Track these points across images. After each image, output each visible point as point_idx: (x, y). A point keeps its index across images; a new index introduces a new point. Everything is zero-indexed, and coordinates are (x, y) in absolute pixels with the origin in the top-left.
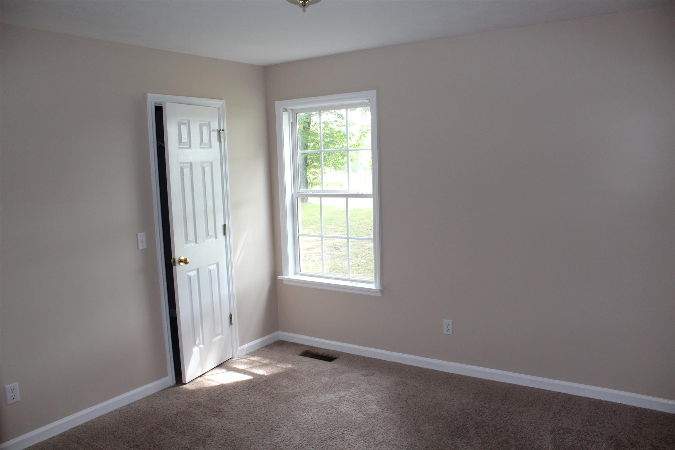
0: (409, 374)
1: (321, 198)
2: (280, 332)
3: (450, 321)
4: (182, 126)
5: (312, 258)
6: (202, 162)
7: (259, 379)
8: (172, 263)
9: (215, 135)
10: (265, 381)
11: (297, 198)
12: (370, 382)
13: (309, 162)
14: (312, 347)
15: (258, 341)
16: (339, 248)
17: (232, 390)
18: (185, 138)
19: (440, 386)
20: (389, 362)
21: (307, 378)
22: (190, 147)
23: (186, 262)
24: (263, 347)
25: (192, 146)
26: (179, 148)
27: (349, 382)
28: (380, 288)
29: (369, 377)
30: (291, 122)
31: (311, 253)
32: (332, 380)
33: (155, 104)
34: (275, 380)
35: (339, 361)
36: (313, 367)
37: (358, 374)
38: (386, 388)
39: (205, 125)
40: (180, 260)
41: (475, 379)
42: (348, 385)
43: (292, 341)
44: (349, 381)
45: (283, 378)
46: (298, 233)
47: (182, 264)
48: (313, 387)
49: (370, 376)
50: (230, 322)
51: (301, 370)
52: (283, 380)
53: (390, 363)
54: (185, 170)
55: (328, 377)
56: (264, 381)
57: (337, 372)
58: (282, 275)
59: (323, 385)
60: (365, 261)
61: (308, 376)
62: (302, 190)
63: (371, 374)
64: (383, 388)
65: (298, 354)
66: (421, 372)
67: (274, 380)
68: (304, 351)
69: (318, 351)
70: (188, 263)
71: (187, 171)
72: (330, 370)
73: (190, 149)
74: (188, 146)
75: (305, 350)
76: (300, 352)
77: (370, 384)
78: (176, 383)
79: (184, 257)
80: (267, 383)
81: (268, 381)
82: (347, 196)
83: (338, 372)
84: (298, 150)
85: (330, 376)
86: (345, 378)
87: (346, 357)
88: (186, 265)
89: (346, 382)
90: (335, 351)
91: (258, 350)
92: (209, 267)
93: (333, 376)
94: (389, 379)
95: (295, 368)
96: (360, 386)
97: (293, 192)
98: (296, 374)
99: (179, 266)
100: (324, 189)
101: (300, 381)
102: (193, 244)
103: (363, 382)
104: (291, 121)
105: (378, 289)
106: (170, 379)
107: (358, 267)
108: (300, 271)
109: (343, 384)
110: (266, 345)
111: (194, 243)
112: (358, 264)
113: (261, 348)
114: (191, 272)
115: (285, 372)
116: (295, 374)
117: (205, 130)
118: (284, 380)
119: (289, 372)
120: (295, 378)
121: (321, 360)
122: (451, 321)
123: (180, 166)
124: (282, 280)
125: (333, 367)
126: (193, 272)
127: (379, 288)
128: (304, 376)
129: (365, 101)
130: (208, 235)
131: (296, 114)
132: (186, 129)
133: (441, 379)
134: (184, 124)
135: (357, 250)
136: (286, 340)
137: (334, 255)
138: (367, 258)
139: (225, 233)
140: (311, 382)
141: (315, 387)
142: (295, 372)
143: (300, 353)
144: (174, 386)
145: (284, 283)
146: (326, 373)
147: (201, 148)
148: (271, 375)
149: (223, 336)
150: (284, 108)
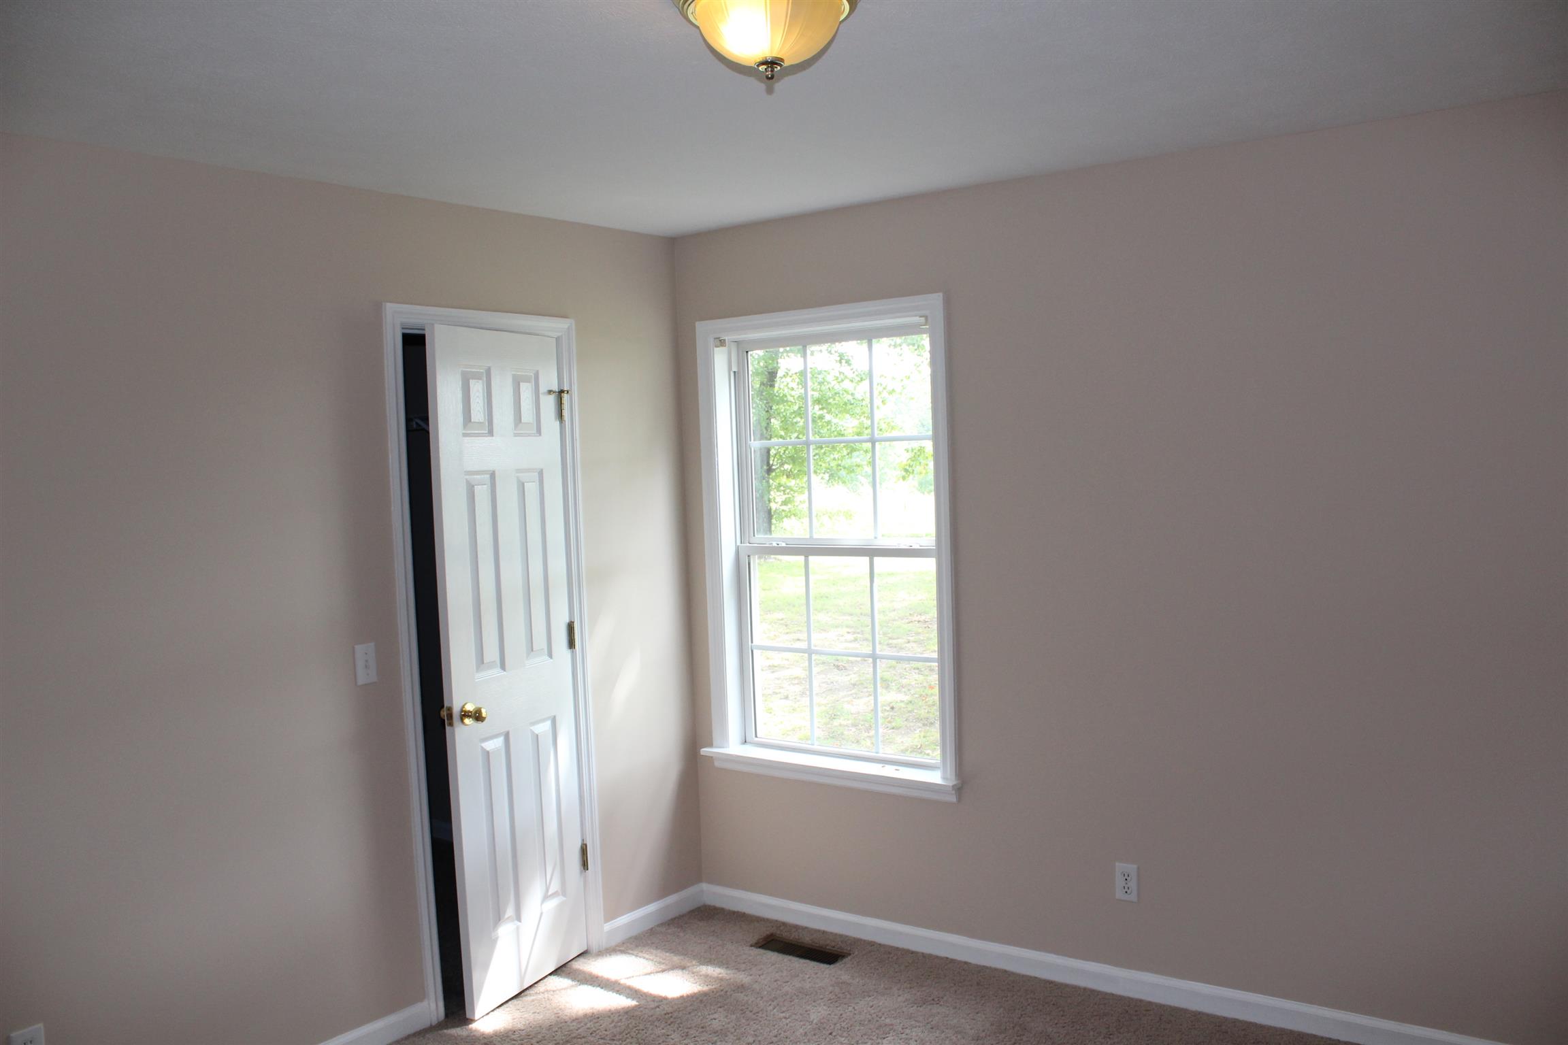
0: (1030, 1000)
1: (807, 557)
2: (705, 886)
3: (1131, 868)
4: (472, 382)
5: (781, 690)
6: (518, 471)
7: (652, 1009)
8: (444, 720)
9: (549, 403)
10: (667, 1016)
11: (749, 556)
12: (932, 1021)
13: (775, 463)
14: (784, 924)
15: (652, 908)
16: (844, 667)
17: (584, 1037)
18: (479, 411)
19: (1111, 1035)
20: (978, 966)
21: (774, 1009)
22: (491, 433)
23: (478, 716)
24: (662, 924)
25: (495, 430)
26: (465, 435)
27: (877, 1021)
28: (955, 783)
29: (929, 1007)
30: (735, 372)
31: (778, 679)
32: (835, 1015)
33: (403, 328)
34: (693, 1014)
35: (853, 964)
36: (787, 980)
37: (900, 999)
38: (973, 1040)
39: (527, 380)
40: (465, 712)
41: (1198, 1016)
42: (877, 1029)
43: (736, 909)
44: (878, 1019)
45: (712, 1008)
46: (752, 642)
47: (467, 721)
48: (788, 1034)
49: (930, 1004)
50: (581, 863)
51: (756, 986)
52: (712, 1014)
53: (981, 969)
54: (477, 489)
55: (824, 1005)
56: (665, 1014)
57: (846, 993)
58: (711, 745)
59: (814, 1029)
60: (907, 698)
61: (775, 1003)
62: (760, 538)
63: (933, 1000)
64: (964, 1038)
65: (751, 942)
66: (1060, 994)
67: (690, 1013)
68: (765, 935)
69: (799, 936)
70: (485, 718)
71: (482, 493)
72: (831, 988)
73: (491, 438)
74: (487, 432)
75: (768, 933)
76: (756, 937)
77: (932, 1028)
78: (447, 1015)
79: (474, 704)
80: (672, 1020)
81: (675, 1014)
82: (871, 553)
83: (850, 994)
84: (750, 440)
85: (831, 1003)
86: (869, 1009)
87: (870, 952)
88: (479, 725)
89: (869, 1021)
90: (841, 936)
91: (652, 932)
92: (532, 728)
93: (837, 1004)
94: (979, 1015)
95: (744, 982)
96: (908, 1031)
97: (739, 543)
98: (746, 998)
99: (463, 726)
100: (815, 536)
101: (754, 1016)
102: (496, 672)
103: (913, 1022)
104: (734, 369)
105: (951, 784)
106: (432, 1006)
107: (891, 713)
108: (756, 736)
109: (863, 1025)
110: (670, 918)
111: (499, 670)
112: (891, 705)
113: (658, 926)
114: (491, 742)
115: (717, 992)
116: (741, 996)
117: (526, 391)
118: (715, 1013)
119: (726, 992)
120: (743, 1007)
121: (808, 961)
122: (1135, 866)
123: (466, 479)
124: (712, 757)
125: (837, 978)
126: (495, 740)
127: (951, 781)
128: (765, 1003)
129: (916, 319)
130: (532, 650)
131: (747, 352)
132: (481, 391)
133: (1112, 1015)
134: (477, 376)
135: (888, 671)
136: (718, 904)
137: (832, 683)
138: (912, 692)
139: (571, 644)
140: (784, 1020)
141: (794, 1032)
142: (742, 992)
143: (754, 941)
144: (441, 1026)
145: (717, 764)
146: (821, 997)
147: (516, 435)
148: (684, 999)
149: (564, 899)
150: (717, 338)
